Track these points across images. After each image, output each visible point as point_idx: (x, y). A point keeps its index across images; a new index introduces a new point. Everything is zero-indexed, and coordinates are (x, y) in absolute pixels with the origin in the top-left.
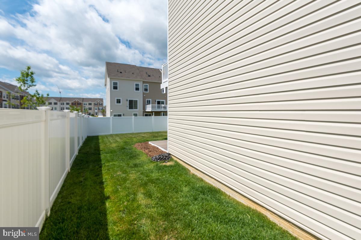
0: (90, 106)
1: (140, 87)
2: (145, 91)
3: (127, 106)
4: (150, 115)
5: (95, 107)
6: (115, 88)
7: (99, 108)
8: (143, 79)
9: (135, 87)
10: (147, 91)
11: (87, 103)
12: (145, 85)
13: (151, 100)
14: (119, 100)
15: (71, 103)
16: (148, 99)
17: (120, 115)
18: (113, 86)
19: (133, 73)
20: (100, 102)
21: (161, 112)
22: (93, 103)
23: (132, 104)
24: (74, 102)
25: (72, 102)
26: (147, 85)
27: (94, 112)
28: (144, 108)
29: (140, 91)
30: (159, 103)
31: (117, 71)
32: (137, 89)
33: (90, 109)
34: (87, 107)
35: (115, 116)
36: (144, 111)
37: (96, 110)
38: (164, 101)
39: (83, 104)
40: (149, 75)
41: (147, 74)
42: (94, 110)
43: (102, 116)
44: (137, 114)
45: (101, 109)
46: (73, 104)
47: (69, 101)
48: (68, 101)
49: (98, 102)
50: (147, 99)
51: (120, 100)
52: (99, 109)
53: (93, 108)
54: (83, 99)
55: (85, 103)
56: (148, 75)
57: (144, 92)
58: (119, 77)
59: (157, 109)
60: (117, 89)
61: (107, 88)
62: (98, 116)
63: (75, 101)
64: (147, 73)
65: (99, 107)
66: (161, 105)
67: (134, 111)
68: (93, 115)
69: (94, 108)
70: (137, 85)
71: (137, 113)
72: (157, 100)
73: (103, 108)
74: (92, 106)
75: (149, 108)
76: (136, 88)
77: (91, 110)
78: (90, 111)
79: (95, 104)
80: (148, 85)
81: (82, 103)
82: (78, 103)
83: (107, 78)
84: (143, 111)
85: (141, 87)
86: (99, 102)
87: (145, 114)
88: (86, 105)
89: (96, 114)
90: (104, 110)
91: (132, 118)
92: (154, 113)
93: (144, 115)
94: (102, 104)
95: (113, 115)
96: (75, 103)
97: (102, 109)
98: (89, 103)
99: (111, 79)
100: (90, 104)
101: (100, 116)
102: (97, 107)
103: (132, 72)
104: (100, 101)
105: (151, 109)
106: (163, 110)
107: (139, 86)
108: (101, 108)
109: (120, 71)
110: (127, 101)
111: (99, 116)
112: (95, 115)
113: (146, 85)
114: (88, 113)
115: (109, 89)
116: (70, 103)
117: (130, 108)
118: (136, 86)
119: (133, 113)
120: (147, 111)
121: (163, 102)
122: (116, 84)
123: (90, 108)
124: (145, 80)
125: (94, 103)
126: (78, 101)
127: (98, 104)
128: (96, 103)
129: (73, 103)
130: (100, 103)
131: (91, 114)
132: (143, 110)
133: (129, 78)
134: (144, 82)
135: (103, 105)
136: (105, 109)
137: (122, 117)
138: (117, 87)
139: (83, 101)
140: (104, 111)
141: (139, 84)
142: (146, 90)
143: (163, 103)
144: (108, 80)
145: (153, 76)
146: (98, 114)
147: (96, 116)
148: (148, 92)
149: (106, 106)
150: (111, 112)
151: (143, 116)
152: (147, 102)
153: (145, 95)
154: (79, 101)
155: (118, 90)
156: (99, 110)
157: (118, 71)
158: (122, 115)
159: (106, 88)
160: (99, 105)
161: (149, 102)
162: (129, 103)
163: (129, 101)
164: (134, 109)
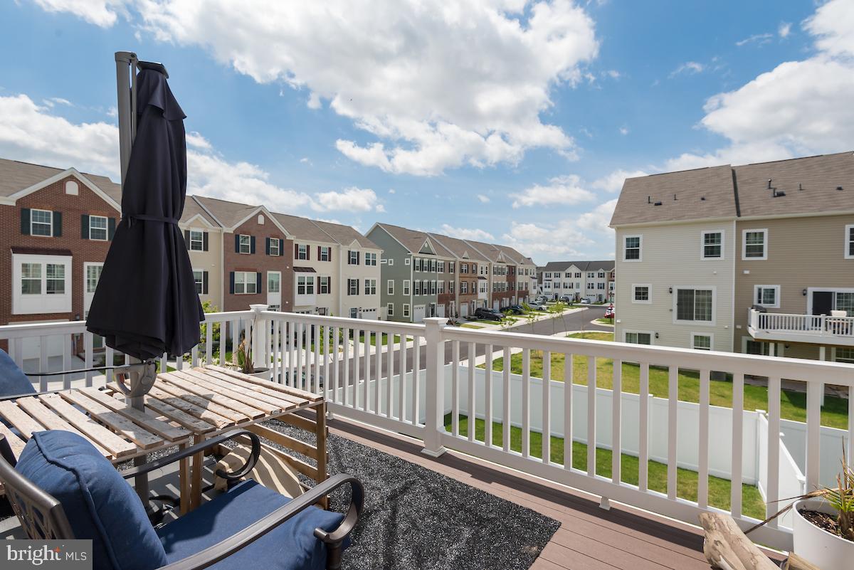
1: (722, 244)
2: (748, 256)
3: (671, 310)
6: (633, 254)
8: (740, 212)
9: (703, 245)
10: (761, 255)
12: (748, 234)
13: (777, 288)
14: (642, 291)
16: (765, 287)
17: (645, 337)
18: (624, 249)
19: (703, 199)
23: (690, 304)
26: (761, 234)
28: (744, 318)
29: (722, 258)
31: (647, 200)
32: (712, 251)
35: (630, 336)
36: (745, 330)
40: (780, 190)
41: (770, 187)
44: (708, 339)
50: (760, 286)
51: (646, 289)
57: (745, 258)
58: (646, 220)
60: (637, 257)
67: (697, 327)
70: (711, 238)
71: (711, 335)
72: (812, 290)
76: (706, 248)
80: (766, 231)
85: (727, 245)
93: (744, 344)
95: (624, 334)
99: (619, 229)
103: (702, 196)
107: (719, 241)
109: (654, 200)
110: (671, 292)
113: (754, 234)
117: (680, 317)
118: (707, 241)
119: (693, 334)
122: (635, 242)
124: (754, 213)
132: (736, 324)
133: (679, 218)
134: (743, 224)
138: (638, 251)
141: (719, 235)
142: (755, 250)
145: (800, 190)
148: (765, 258)
150: (617, 324)
152: (760, 296)
153: (745, 272)
155: (640, 260)
157: (649, 202)
158: (652, 338)
161: (765, 299)
162: (680, 299)
163: (680, 292)
164: (698, 318)
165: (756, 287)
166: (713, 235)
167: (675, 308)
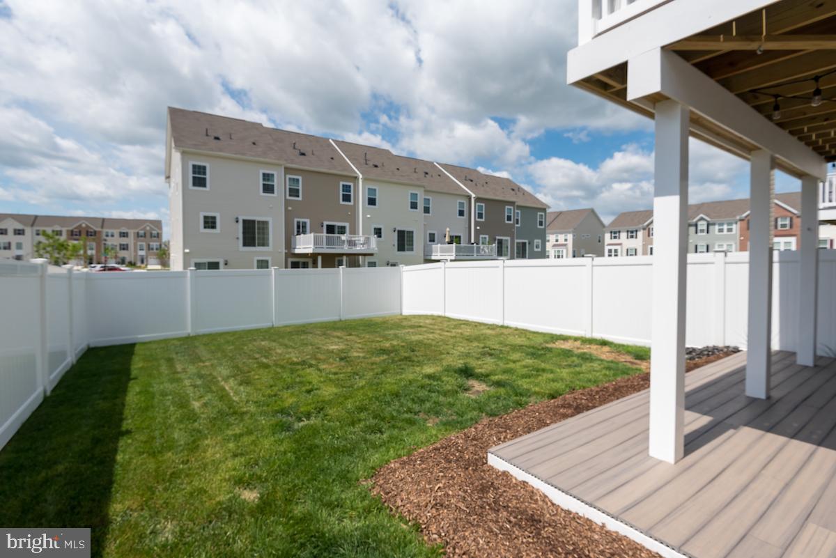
0: (124, 241)
1: (275, 183)
2: (290, 195)
3: (238, 238)
4: (305, 266)
5: (139, 243)
6: (200, 182)
7: (149, 245)
8: (286, 160)
9: (261, 182)
10: (298, 196)
11: (116, 232)
12: (290, 179)
13: (308, 221)
14: (210, 220)
15: (68, 231)
16: (302, 220)
17: (214, 266)
18: (191, 175)
19: (254, 144)
20: (154, 230)
21: (342, 255)
22: (132, 233)
23: (253, 233)
24: (75, 228)
25: (70, 228)
26: (298, 180)
27: (136, 256)
28: (289, 244)
29: (275, 195)
30: (331, 229)
31: (205, 133)
32: (268, 188)
33: (124, 247)
34: (115, 241)
35: (199, 266)
36: (290, 254)
37: (141, 250)
38: (347, 225)
39: (104, 234)
40: (302, 151)
41: (294, 148)
42: (135, 251)
43: (159, 267)
44: (267, 262)
45: (157, 249)
46: (72, 235)
47: (62, 227)
48: (56, 226)
49: (148, 228)
50: (299, 220)
51: (214, 218)
52: (149, 248)
53: (131, 247)
54: (104, 220)
55: (110, 231)
56: (297, 152)
57: (288, 197)
58: (211, 150)
59: (325, 246)
60: (204, 185)
61: (172, 185)
62: (147, 265)
63: (80, 226)
64: (296, 146)
65: (151, 243)
66: (336, 235)
67: (257, 252)
68: (132, 264)
69: (135, 245)
70: (267, 177)
71: (269, 259)
72: (326, 223)
73: (160, 245)
74: (130, 241)
75: (305, 244)
76: (264, 185)
77: (127, 249)
78: (123, 254)
79: (138, 235)
80: (300, 178)
81: (100, 232)
82: (87, 232)
83: (173, 150)
84: (286, 253)
85: (279, 182)
86: (151, 227)
87: (290, 260)
88: (112, 236)
89: (142, 262)
90: (164, 250)
91: (269, 274)
92: (320, 259)
93: (289, 265)
94: (158, 234)
95: (193, 265)
96: (80, 232)
97: (159, 247)
98: (120, 233)
99: (183, 153)
100: (124, 235)
101: (154, 266)
102: (144, 244)
103: (253, 140)
104: (153, 227)
105: (312, 246)
106: (346, 249)
107: (273, 181)
108: (154, 244)
109: (213, 134)
110: (237, 222)
111: (150, 267)
112: (139, 264)
113: (294, 179)
114: (116, 257)
115: (177, 184)
116: (64, 230)
117: (245, 244)
118: (264, 180)
119: (256, 258)
120: (297, 251)
121: (344, 228)
122: (202, 170)
123: (123, 245)
124: (292, 163)
125: (136, 231)
126: (87, 226)
127: (148, 235)
128: (142, 232)
129: (72, 231)
130: (154, 232)
131: (127, 260)
132: (286, 249)
133: (243, 154)
134: (288, 170)
135: (161, 239)
136: (166, 249)
137: (222, 270)
138: (205, 179)
139: (102, 227)
140: (165, 254)
141: (273, 175)
142: (294, 192)
143: (342, 230)
144: (177, 156)
145: (313, 154)
146: (147, 261)
147: (140, 267)
148: (300, 198)
149: (169, 242)
150: (185, 254)
151: (286, 267)
152: (298, 227)
153: (290, 208)
154: (92, 226)
155: (208, 188)
156: (151, 251)
157: (207, 135)
158: (221, 265)
159: (170, 186)
160: (151, 237)
161: (301, 229)
162: (244, 228)
163: (244, 221)
164: (259, 245)
165: (296, 220)
166: (268, 175)
167: (241, 236)
